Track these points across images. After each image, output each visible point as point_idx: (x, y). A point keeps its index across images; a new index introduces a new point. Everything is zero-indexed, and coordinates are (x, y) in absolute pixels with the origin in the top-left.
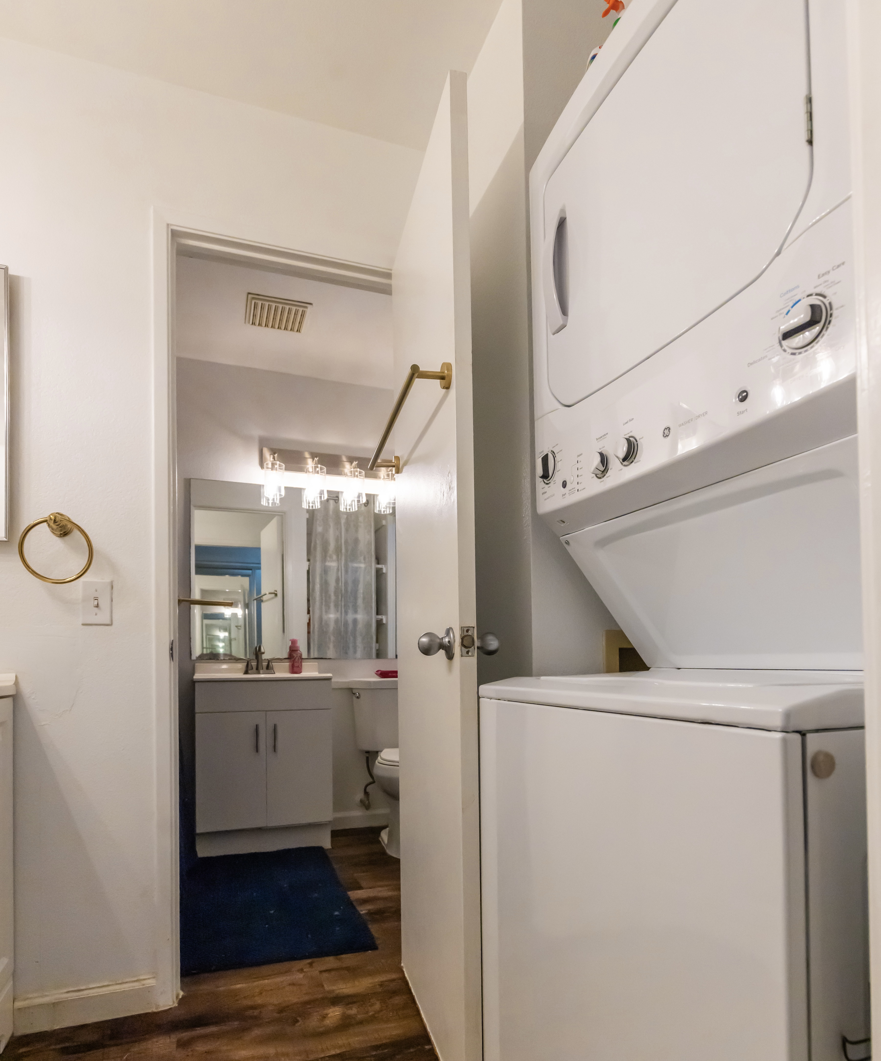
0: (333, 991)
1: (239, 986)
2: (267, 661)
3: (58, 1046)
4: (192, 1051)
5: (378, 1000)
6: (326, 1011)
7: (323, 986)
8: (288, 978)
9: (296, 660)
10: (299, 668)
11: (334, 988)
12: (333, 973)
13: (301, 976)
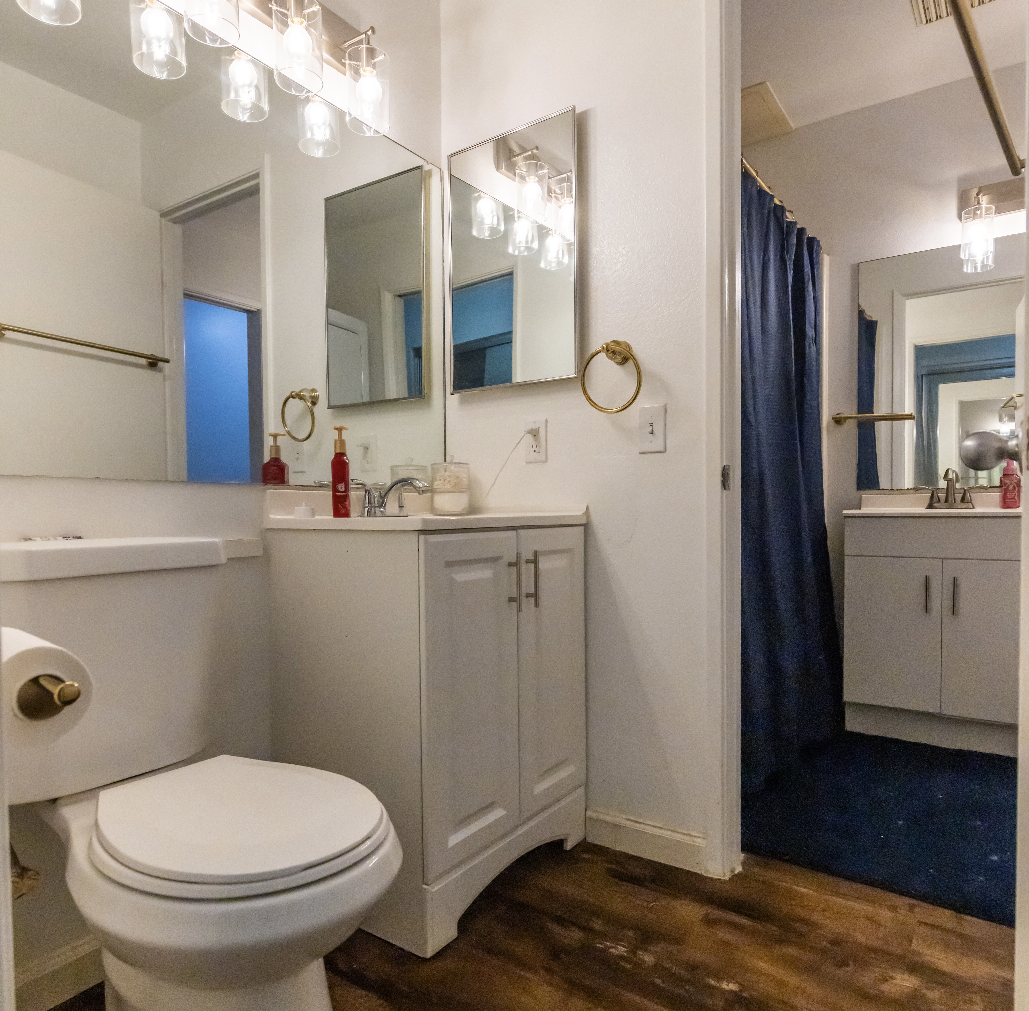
0: (919, 954)
1: (803, 890)
2: (963, 491)
3: (609, 866)
4: (712, 932)
5: (983, 1001)
6: (893, 974)
7: (911, 941)
8: (870, 909)
9: (1010, 489)
10: (1014, 500)
11: (926, 951)
12: (937, 932)
13: (890, 914)
